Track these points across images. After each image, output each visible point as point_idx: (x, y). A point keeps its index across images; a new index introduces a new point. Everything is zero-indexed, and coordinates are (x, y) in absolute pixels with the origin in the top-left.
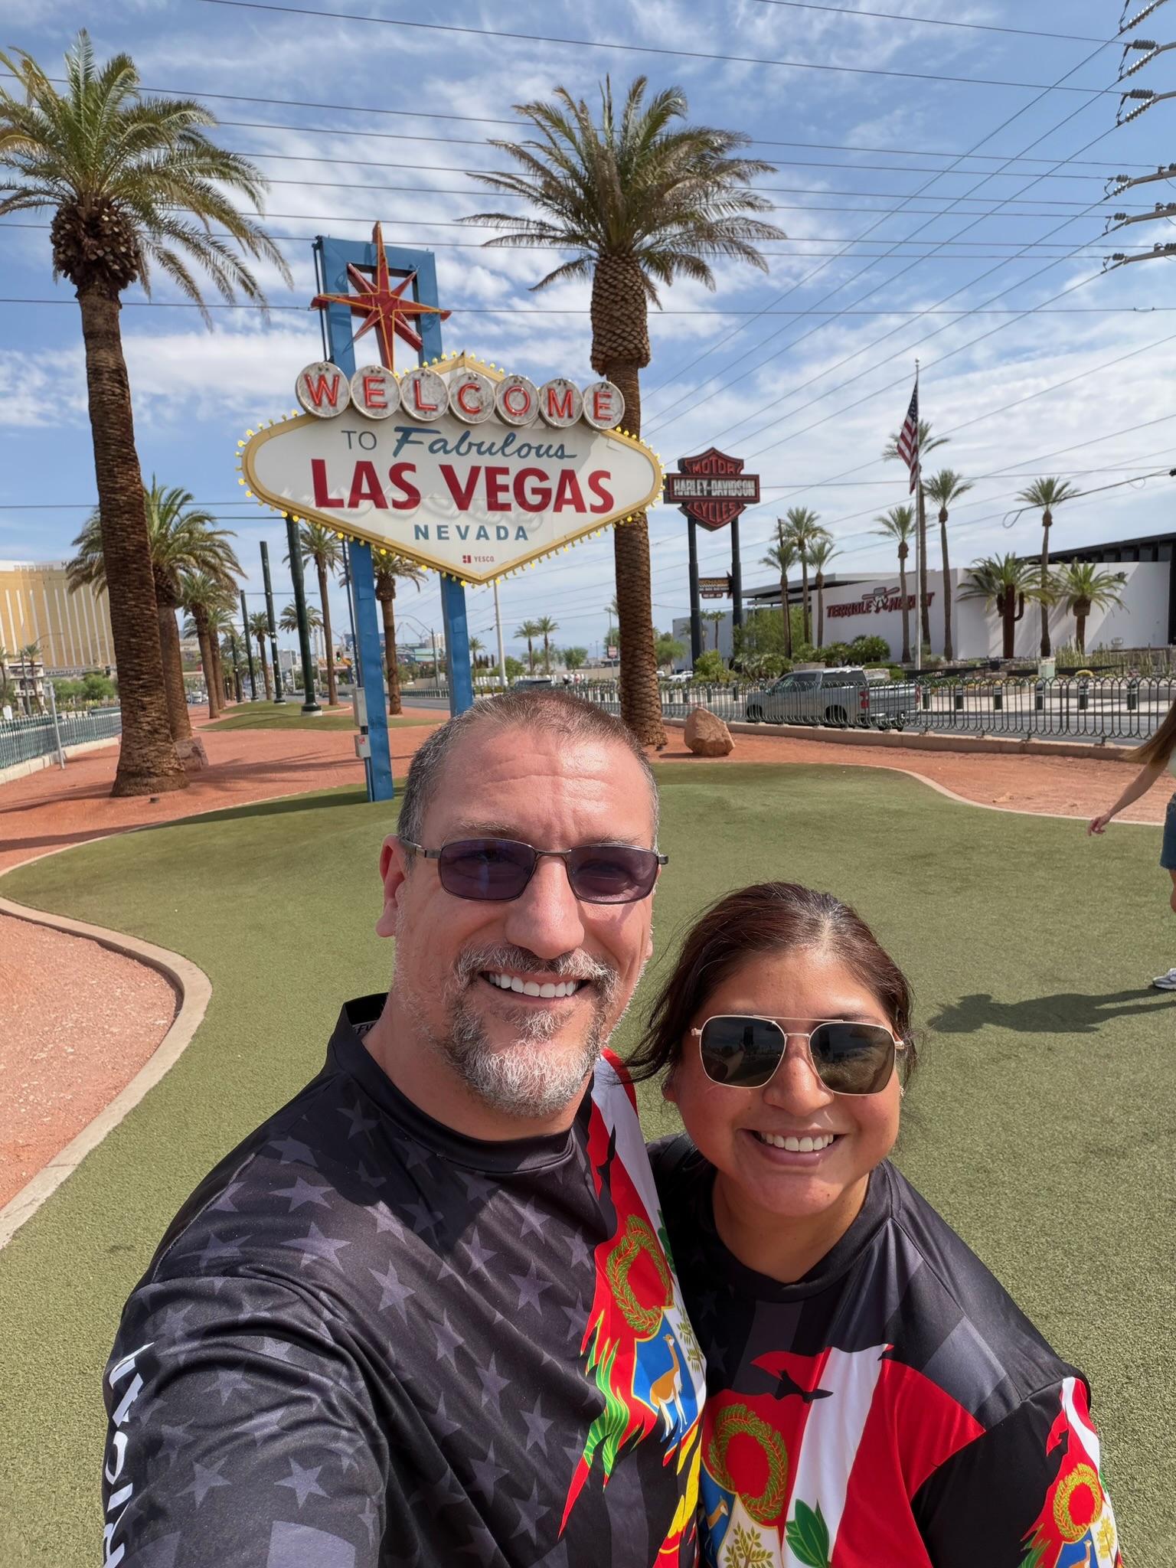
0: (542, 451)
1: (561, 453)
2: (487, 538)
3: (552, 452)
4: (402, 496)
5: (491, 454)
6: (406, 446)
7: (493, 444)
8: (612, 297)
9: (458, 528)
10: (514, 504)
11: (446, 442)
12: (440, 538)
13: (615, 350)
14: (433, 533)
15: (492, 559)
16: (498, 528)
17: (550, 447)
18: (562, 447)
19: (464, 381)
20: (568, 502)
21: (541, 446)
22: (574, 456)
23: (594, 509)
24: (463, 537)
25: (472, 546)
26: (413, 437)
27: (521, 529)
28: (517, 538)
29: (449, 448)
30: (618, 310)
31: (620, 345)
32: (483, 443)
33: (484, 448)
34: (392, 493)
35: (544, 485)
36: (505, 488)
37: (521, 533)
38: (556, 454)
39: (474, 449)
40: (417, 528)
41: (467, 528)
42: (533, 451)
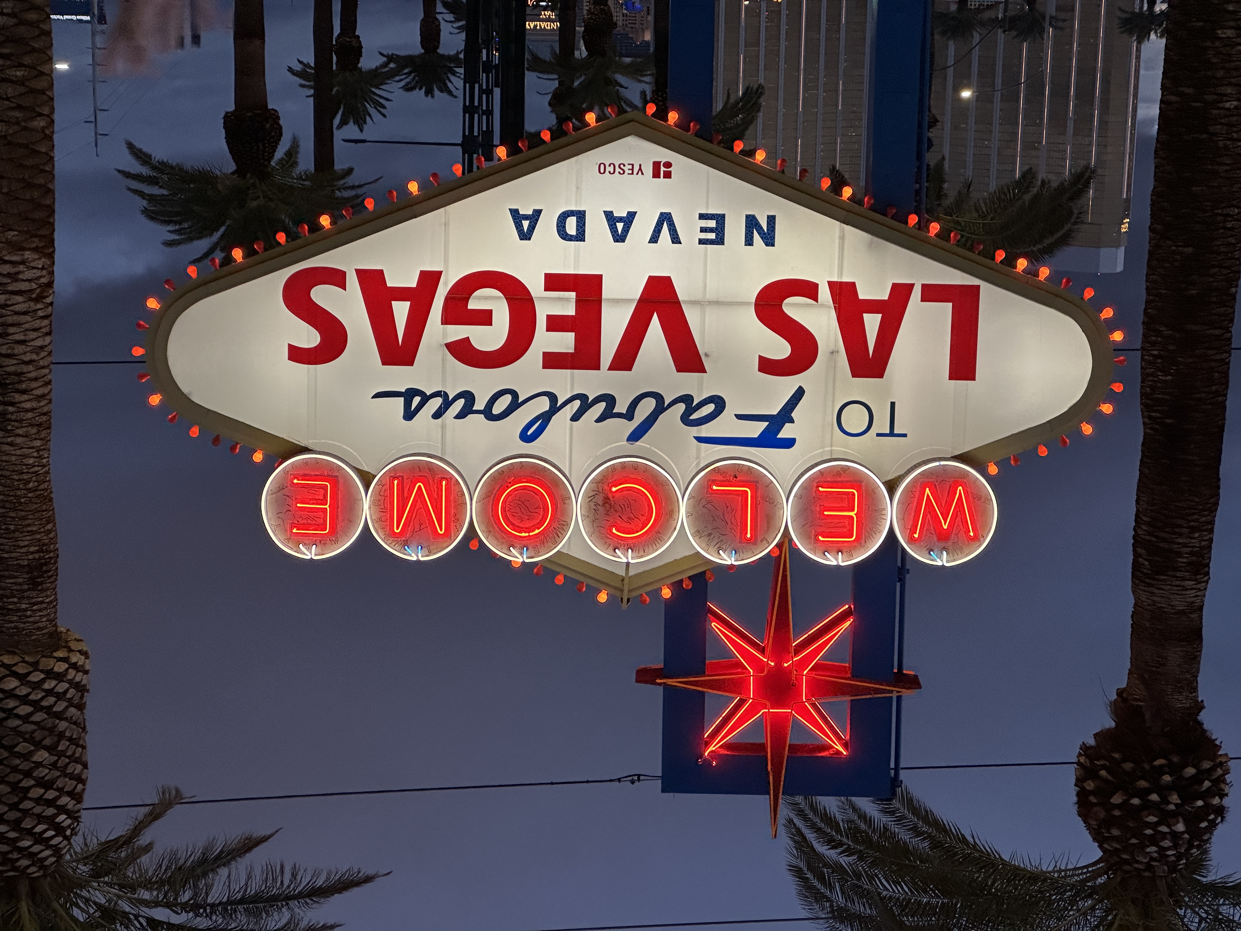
1: (412, 401)
2: (609, 215)
3: (437, 402)
4: (794, 308)
5: (582, 397)
6: (774, 410)
7: (576, 418)
8: (51, 794)
9: (676, 240)
10: (535, 287)
11: (686, 419)
12: (720, 219)
13: (50, 674)
14: (735, 229)
16: (580, 236)
17: (437, 415)
20: (402, 294)
21: (461, 415)
22: (378, 395)
23: (335, 278)
24: (665, 218)
25: (645, 198)
26: (756, 429)
27: (525, 236)
28: (538, 213)
29: (681, 407)
30: (39, 764)
31: (37, 686)
32: (598, 421)
33: (601, 406)
34: (818, 316)
35: (458, 332)
36: (556, 323)
37: (525, 224)
38: (426, 399)
39: (621, 407)
40: (769, 240)
42: (480, 405)
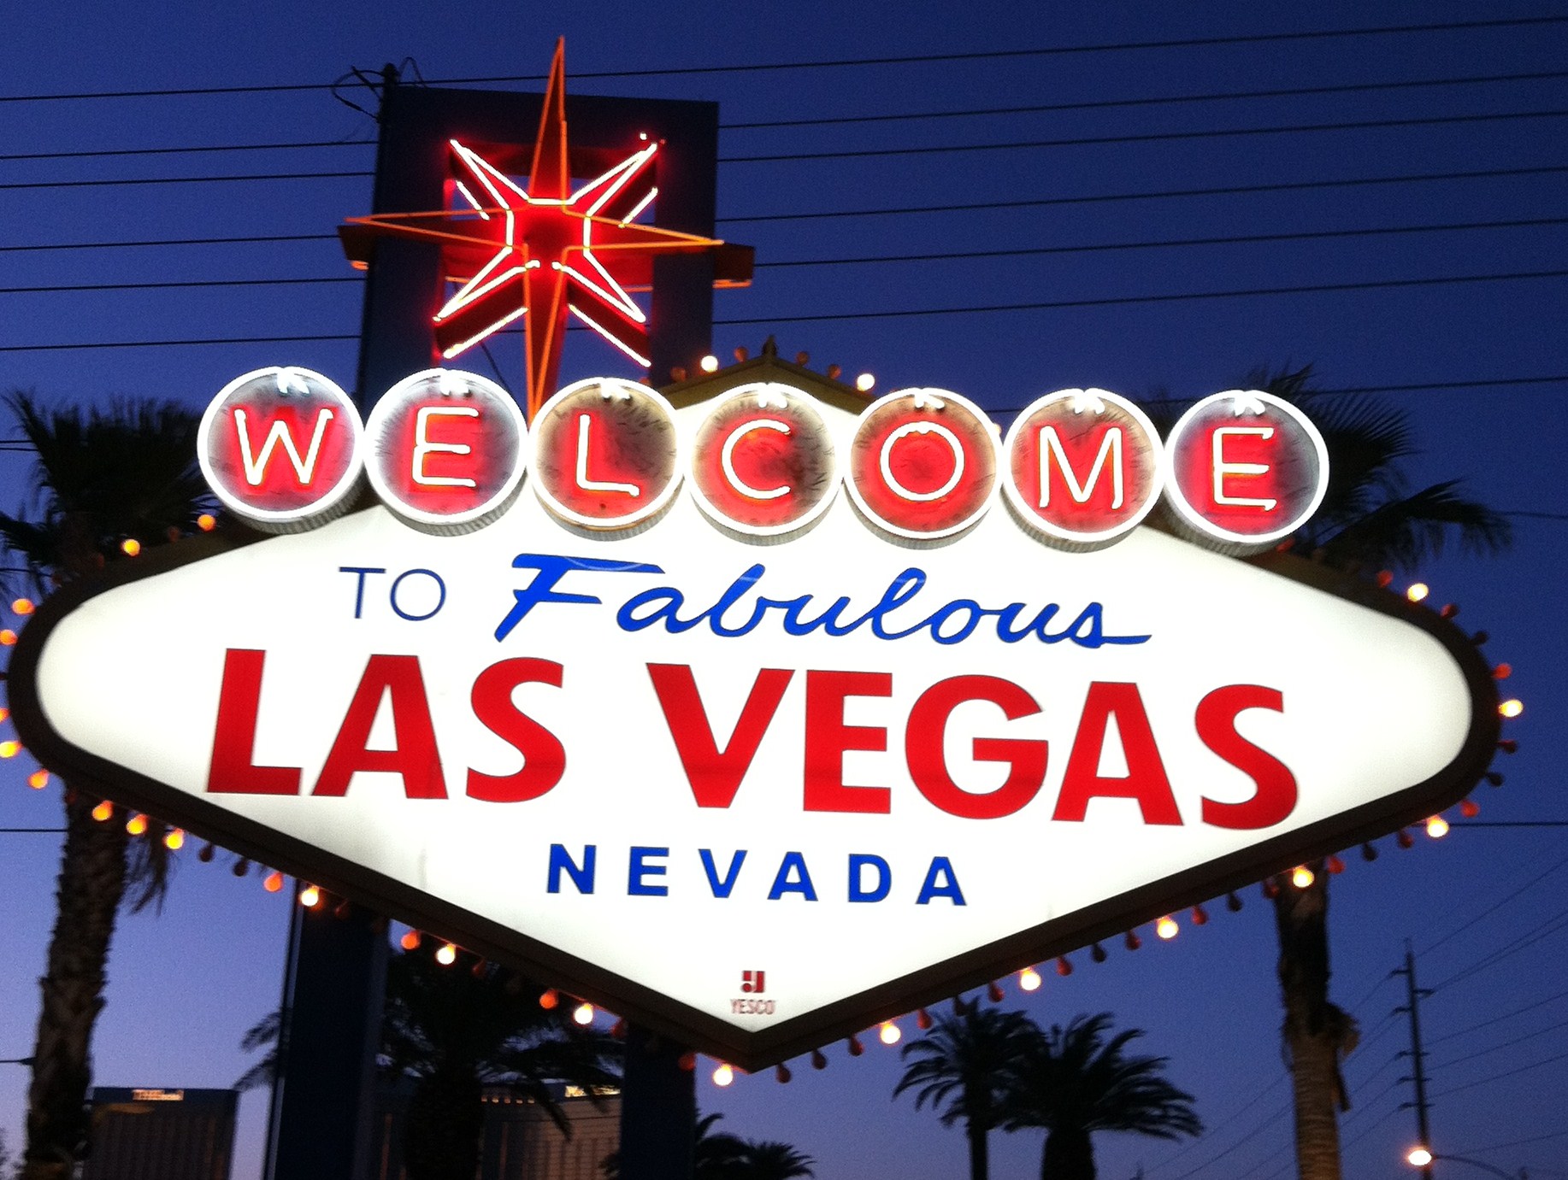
0: (1017, 626)
1: (1091, 630)
2: (813, 896)
3: (1052, 628)
4: (506, 760)
5: (833, 631)
6: (541, 609)
7: (843, 602)
10: (905, 794)
11: (677, 598)
12: (635, 888)
16: (852, 862)
17: (1051, 610)
18: (1094, 610)
20: (1113, 788)
22: (1142, 640)
23: (1216, 813)
24: (722, 888)
26: (569, 582)
27: (938, 867)
28: (920, 899)
29: (683, 615)
33: (803, 618)
35: (1023, 729)
36: (873, 739)
37: (942, 882)
38: (1071, 633)
39: (775, 617)
40: (555, 853)
41: (737, 858)
42: (989, 624)
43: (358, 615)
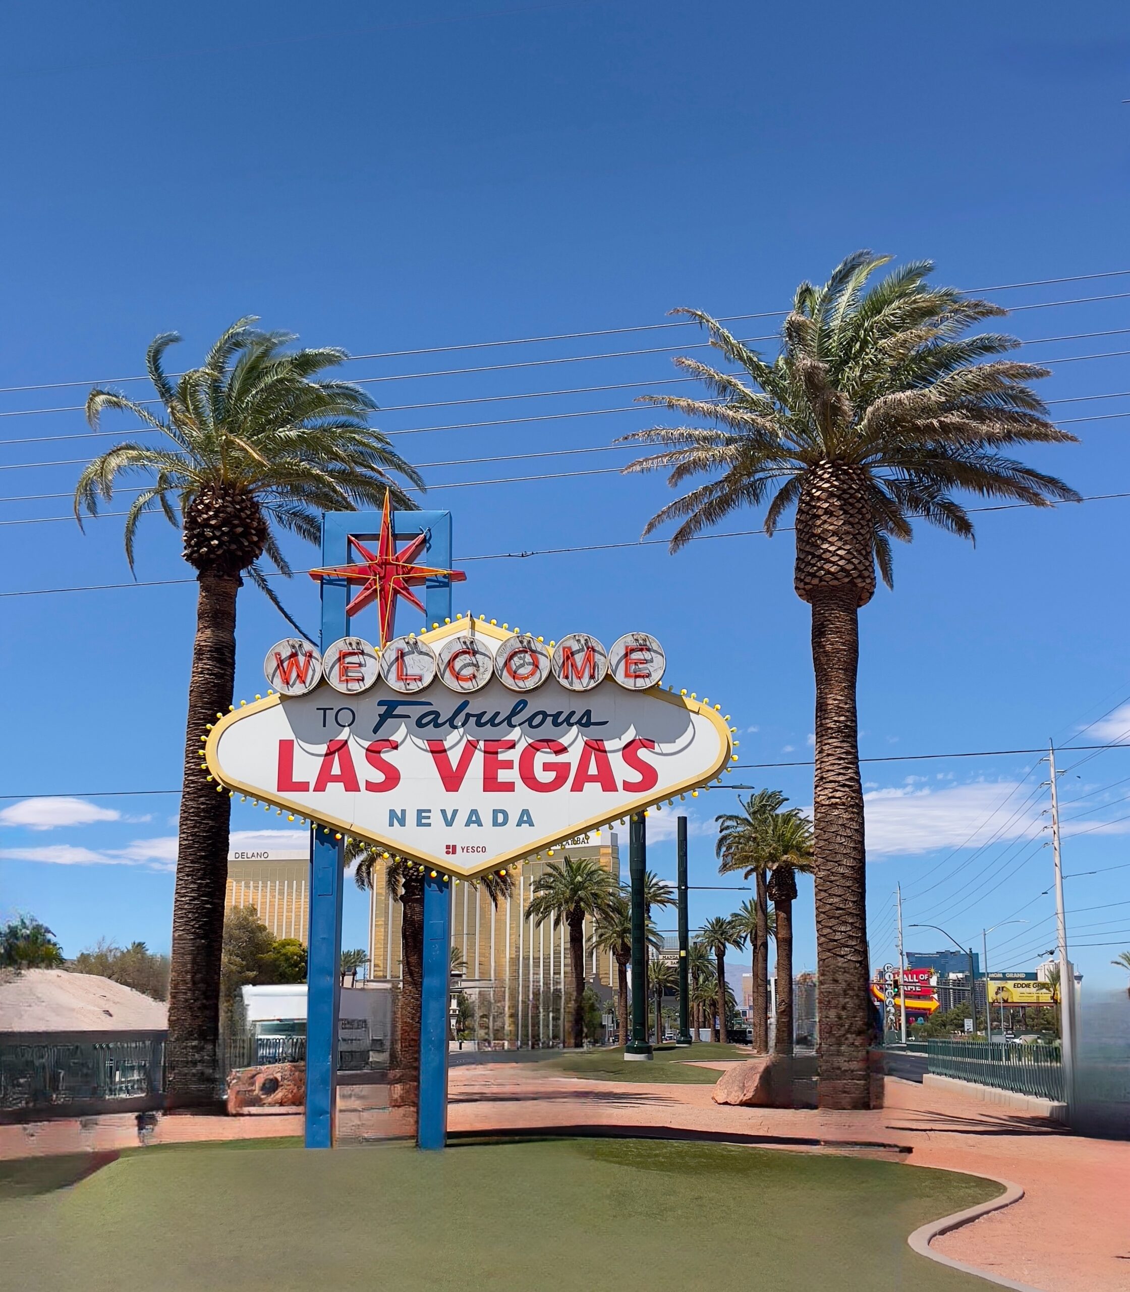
0: (559, 721)
1: (586, 721)
2: (480, 825)
3: (573, 720)
4: (378, 777)
5: (493, 725)
6: (390, 721)
7: (497, 714)
9: (443, 812)
10: (520, 784)
11: (438, 715)
12: (419, 824)
14: (411, 818)
15: (484, 850)
16: (495, 812)
17: (573, 713)
18: (588, 713)
19: (459, 647)
20: (593, 779)
21: (560, 713)
22: (605, 723)
23: (629, 787)
24: (449, 823)
25: (460, 834)
26: (399, 710)
27: (525, 812)
28: (519, 825)
29: (440, 721)
32: (486, 712)
33: (483, 720)
34: (366, 772)
35: (562, 758)
36: (508, 765)
37: (526, 818)
38: (579, 722)
39: (473, 720)
40: (392, 812)
41: (455, 812)
42: (550, 719)
43: (324, 726)
